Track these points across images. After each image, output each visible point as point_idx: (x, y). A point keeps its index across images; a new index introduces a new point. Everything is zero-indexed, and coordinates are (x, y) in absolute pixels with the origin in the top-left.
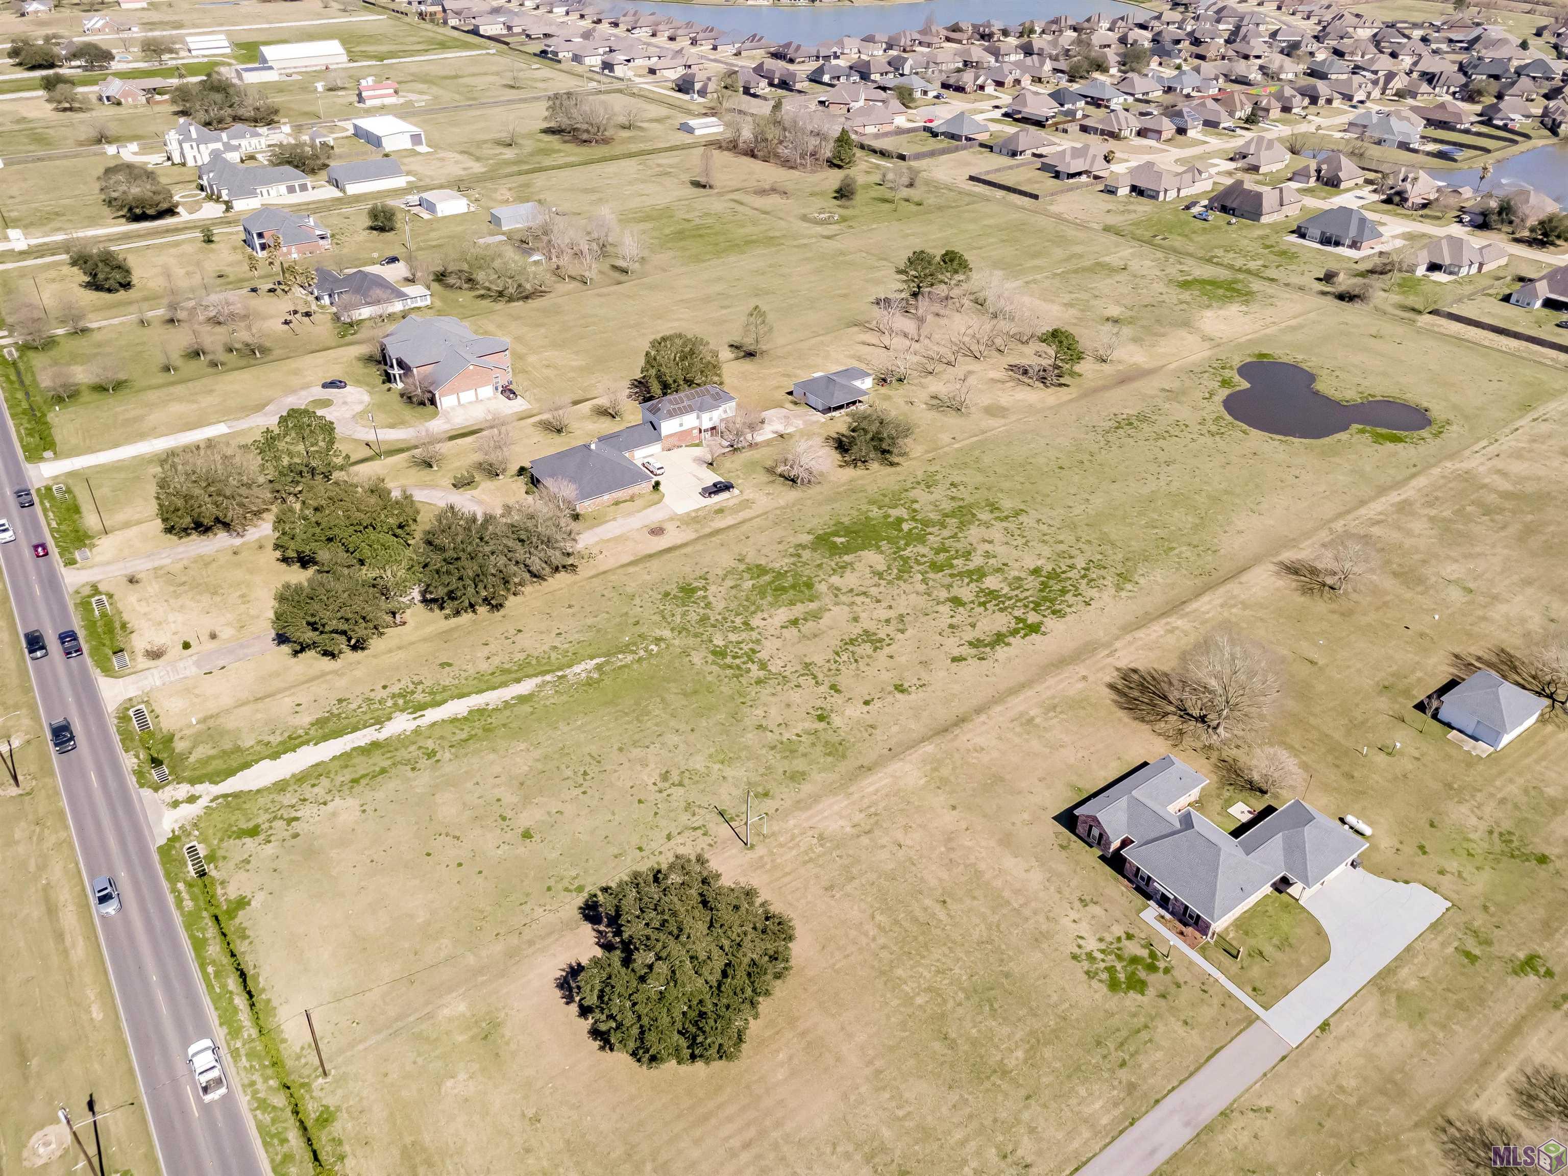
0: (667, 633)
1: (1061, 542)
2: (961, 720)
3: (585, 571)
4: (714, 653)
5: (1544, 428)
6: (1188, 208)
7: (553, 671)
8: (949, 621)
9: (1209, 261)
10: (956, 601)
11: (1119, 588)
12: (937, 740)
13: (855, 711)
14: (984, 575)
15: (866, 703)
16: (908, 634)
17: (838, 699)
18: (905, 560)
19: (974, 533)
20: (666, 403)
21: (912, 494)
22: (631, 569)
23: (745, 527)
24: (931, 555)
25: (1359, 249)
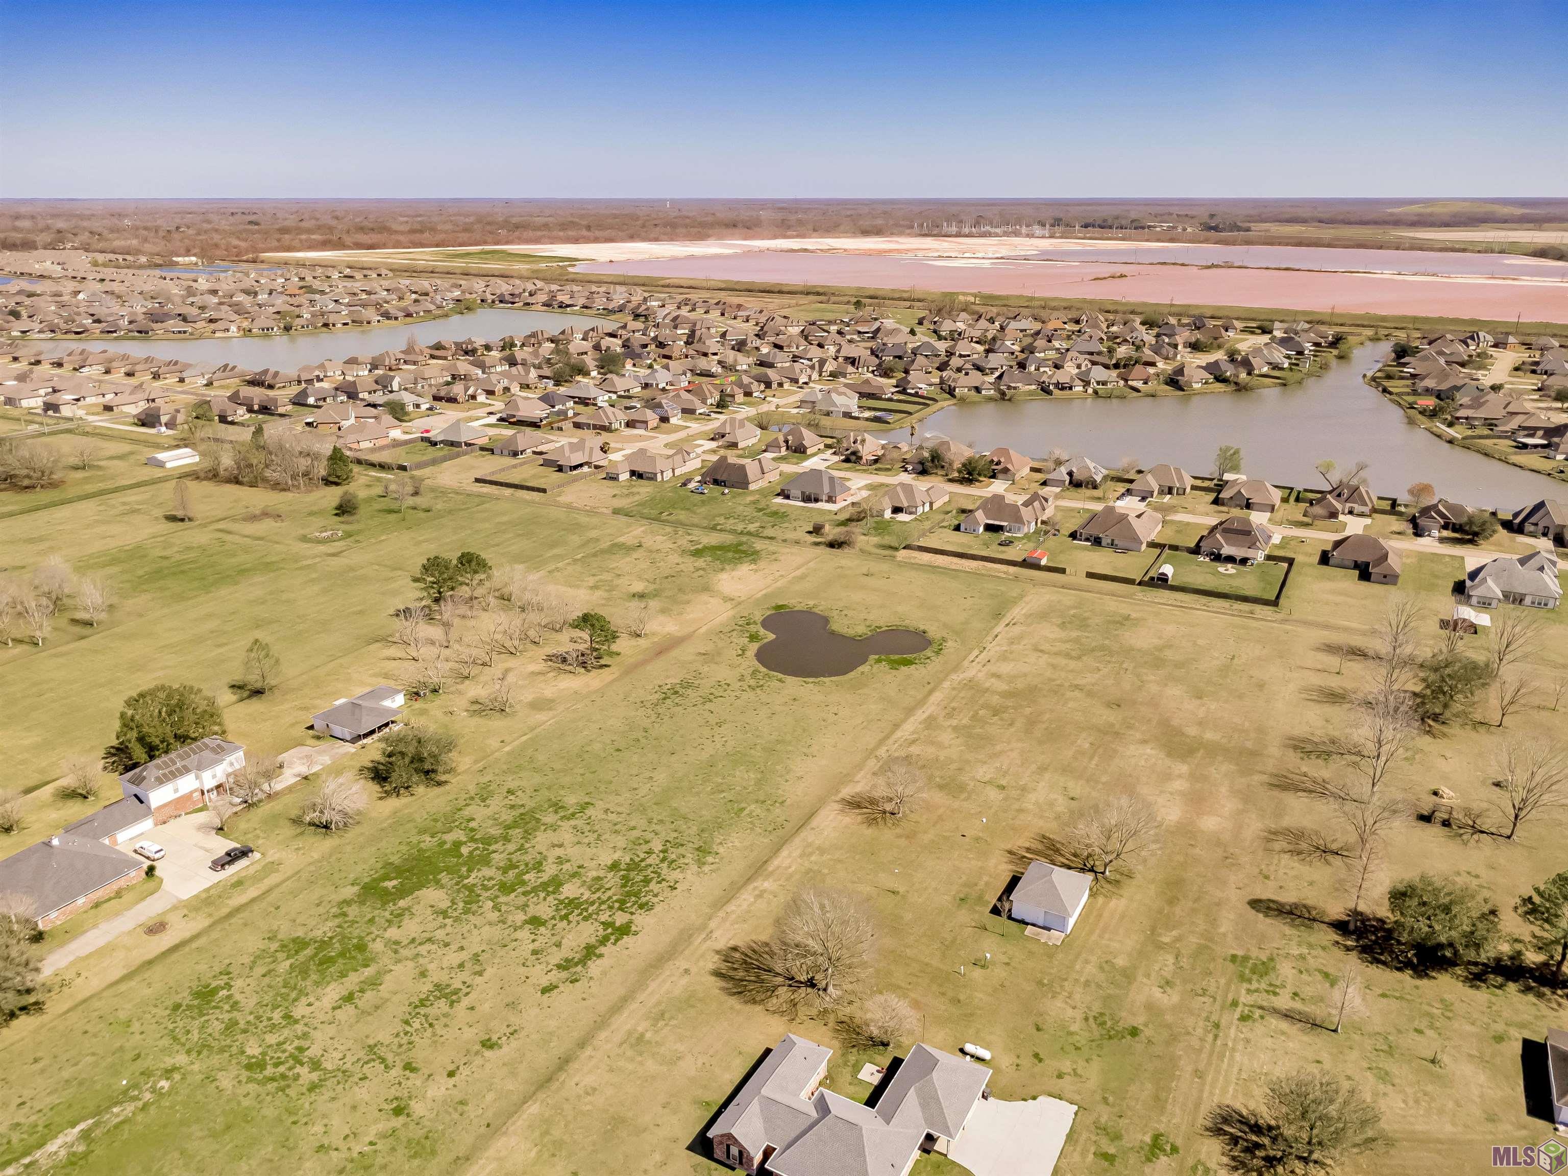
0: (181, 1059)
1: (634, 828)
2: (564, 1062)
3: (55, 1006)
4: (249, 1067)
6: (684, 484)
8: (532, 947)
9: (714, 528)
10: (536, 922)
11: (701, 863)
12: (541, 1095)
13: (439, 1089)
14: (561, 884)
15: (451, 1074)
16: (487, 975)
17: (416, 1081)
18: (470, 889)
19: (541, 840)
20: (152, 770)
21: (467, 812)
22: (123, 987)
23: (272, 897)
24: (499, 876)
25: (835, 502)
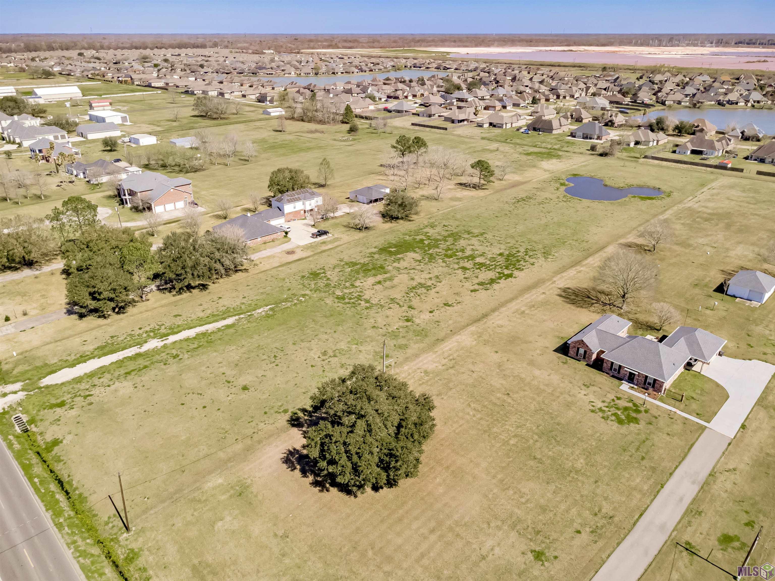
0: (308, 292)
1: (509, 243)
2: (485, 316)
3: (253, 271)
4: (337, 298)
5: (714, 191)
6: (518, 130)
7: (245, 313)
8: (463, 276)
9: (535, 146)
10: (464, 269)
11: (546, 258)
12: (475, 324)
13: (426, 316)
14: (475, 258)
15: (431, 312)
16: (443, 282)
17: (414, 312)
18: (431, 255)
19: (462, 243)
20: (286, 196)
21: (425, 230)
22: (280, 269)
23: (339, 249)
24: (444, 252)
25: (601, 140)
